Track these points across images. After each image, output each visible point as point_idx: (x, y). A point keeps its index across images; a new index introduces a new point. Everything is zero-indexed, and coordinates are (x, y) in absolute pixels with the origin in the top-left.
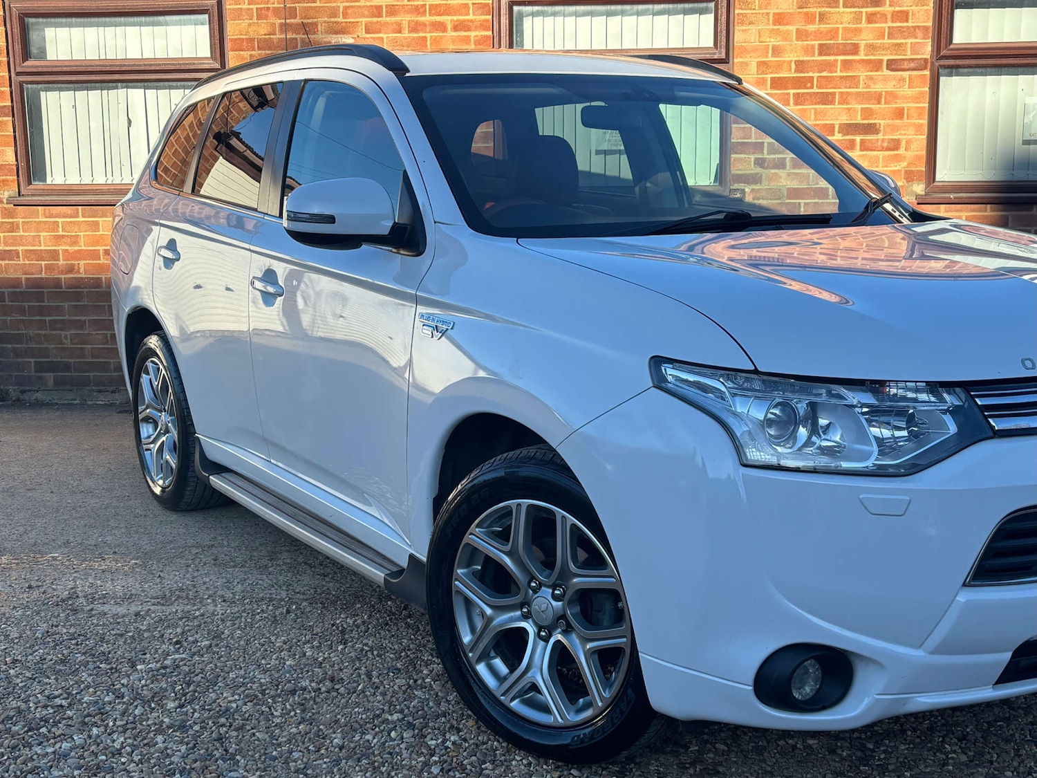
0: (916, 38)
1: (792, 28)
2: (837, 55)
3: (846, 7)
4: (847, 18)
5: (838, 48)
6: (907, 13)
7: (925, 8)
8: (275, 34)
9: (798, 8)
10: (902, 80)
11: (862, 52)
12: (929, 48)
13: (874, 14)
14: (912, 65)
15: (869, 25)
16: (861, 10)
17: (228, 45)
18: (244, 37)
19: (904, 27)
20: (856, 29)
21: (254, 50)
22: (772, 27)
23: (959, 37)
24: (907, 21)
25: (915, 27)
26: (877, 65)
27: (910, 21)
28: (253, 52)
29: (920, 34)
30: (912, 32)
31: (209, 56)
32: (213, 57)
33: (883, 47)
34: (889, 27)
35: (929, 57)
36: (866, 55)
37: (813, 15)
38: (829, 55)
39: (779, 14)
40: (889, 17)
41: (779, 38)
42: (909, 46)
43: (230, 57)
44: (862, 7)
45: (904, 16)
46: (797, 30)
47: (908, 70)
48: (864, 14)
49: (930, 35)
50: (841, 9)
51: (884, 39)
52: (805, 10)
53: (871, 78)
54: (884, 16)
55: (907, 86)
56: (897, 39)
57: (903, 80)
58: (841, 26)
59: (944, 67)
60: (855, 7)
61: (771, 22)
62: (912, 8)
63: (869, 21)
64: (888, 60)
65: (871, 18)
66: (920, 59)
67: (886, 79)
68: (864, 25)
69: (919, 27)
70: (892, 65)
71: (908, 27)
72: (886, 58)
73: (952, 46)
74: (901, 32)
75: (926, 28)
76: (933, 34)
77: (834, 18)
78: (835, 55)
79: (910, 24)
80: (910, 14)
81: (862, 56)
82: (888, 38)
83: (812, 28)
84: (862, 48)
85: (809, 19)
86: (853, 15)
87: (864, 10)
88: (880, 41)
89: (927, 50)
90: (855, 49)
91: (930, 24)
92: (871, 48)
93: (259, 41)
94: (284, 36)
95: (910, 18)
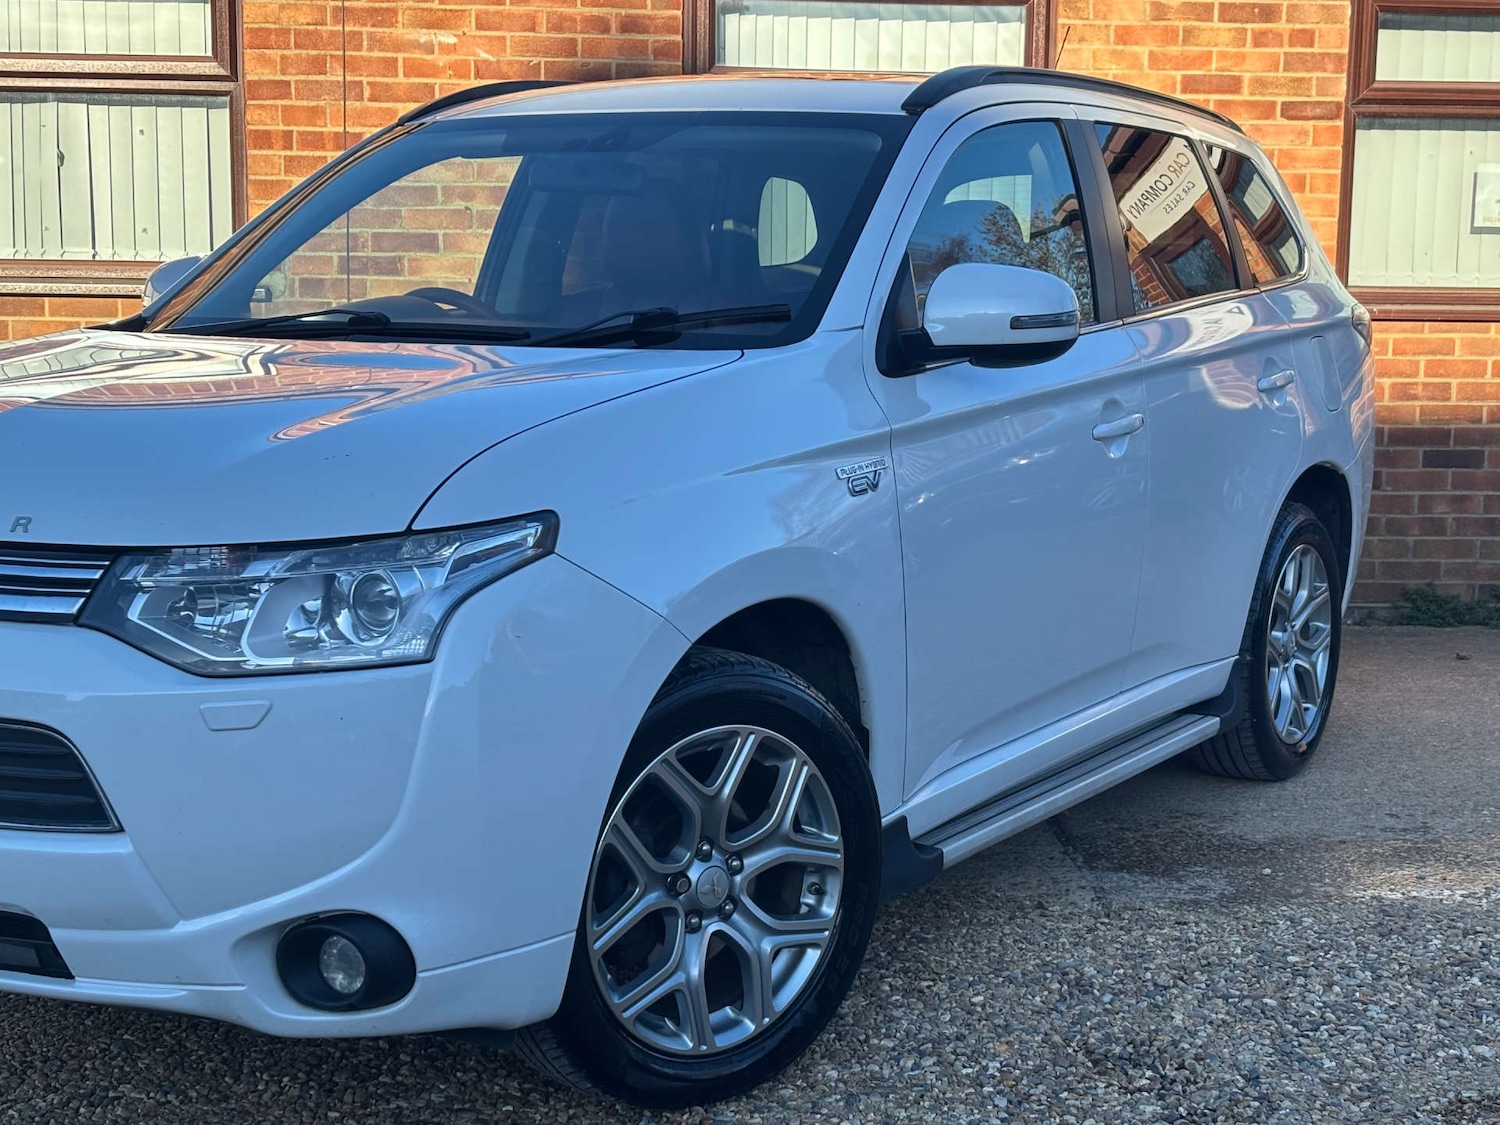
0: (1325, 71)
1: (1143, 51)
2: (1209, 92)
3: (1224, 21)
4: (1225, 37)
5: (1210, 83)
6: (1312, 33)
7: (1339, 26)
8: (323, 23)
9: (1153, 20)
10: (1303, 133)
11: (1246, 90)
12: (1344, 87)
13: (1264, 33)
14: (1318, 111)
15: (1258, 50)
16: (1245, 26)
17: (244, 39)
18: (273, 26)
19: (1307, 54)
20: (1236, 55)
21: (288, 47)
22: (1113, 47)
23: (1384, 73)
24: (1312, 46)
25: (1323, 55)
26: (1267, 110)
27: (1316, 44)
28: (286, 52)
29: (1330, 67)
30: (1318, 62)
31: (210, 53)
32: (216, 56)
33: (1275, 84)
34: (1285, 53)
35: (1342, 99)
36: (1252, 94)
37: (1175, 31)
38: (1197, 92)
39: (1125, 28)
40: (1286, 38)
41: (1124, 65)
42: (1314, 82)
43: (246, 57)
44: (1247, 22)
45: (1306, 37)
46: (1151, 53)
47: (1313, 118)
48: (1249, 33)
49: (1346, 67)
50: (1216, 24)
51: (1277, 70)
52: (1162, 23)
53: (1258, 129)
54: (1278, 36)
55: (1310, 142)
56: (1295, 71)
57: (1305, 133)
58: (1215, 49)
59: (1364, 115)
60: (1235, 21)
61: (1112, 39)
62: (1318, 26)
63: (1257, 43)
64: (1283, 103)
65: (1259, 40)
66: (1330, 102)
67: (1279, 132)
68: (1248, 48)
69: (1329, 54)
70: (1291, 111)
71: (1313, 55)
72: (1280, 100)
73: (1375, 85)
74: (1303, 61)
75: (1340, 57)
76: (1349, 67)
77: (1205, 37)
78: (1205, 92)
79: (1316, 50)
80: (1317, 34)
81: (1245, 96)
82: (1285, 70)
83: (1174, 50)
84: (1246, 84)
85: (1169, 36)
86: (1233, 33)
87: (1249, 26)
88: (1272, 74)
89: (1340, 91)
90: (1234, 85)
91: (1345, 51)
92: (1260, 84)
93: (298, 33)
94: (339, 28)
95: (1317, 40)
